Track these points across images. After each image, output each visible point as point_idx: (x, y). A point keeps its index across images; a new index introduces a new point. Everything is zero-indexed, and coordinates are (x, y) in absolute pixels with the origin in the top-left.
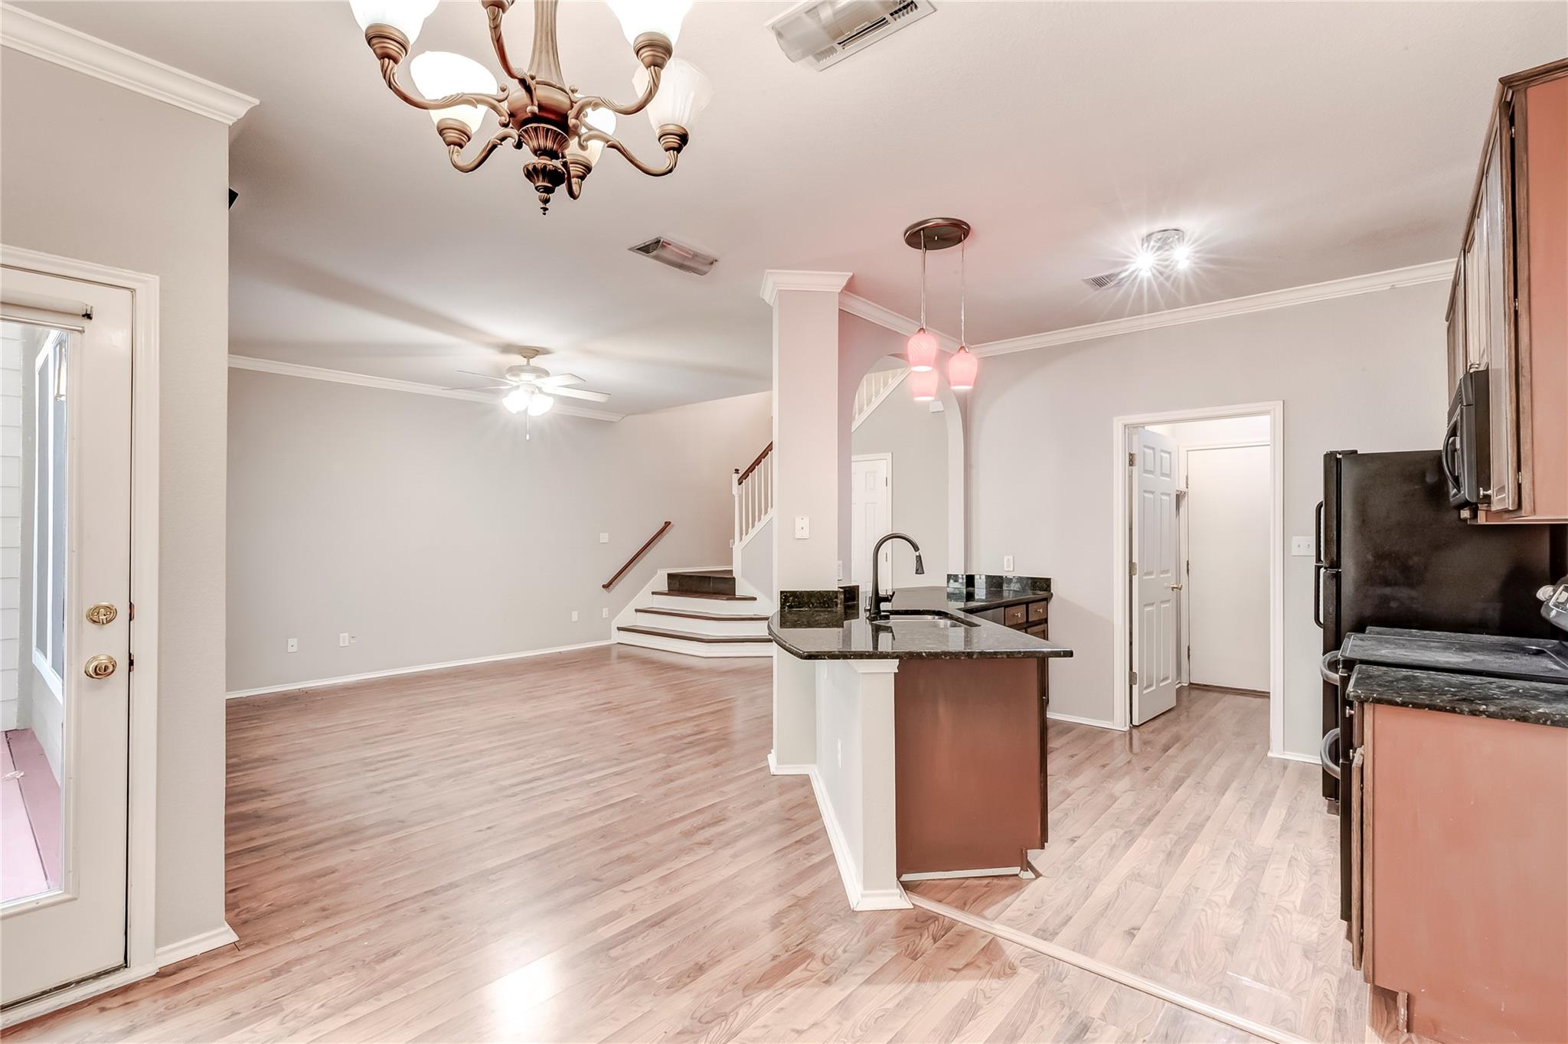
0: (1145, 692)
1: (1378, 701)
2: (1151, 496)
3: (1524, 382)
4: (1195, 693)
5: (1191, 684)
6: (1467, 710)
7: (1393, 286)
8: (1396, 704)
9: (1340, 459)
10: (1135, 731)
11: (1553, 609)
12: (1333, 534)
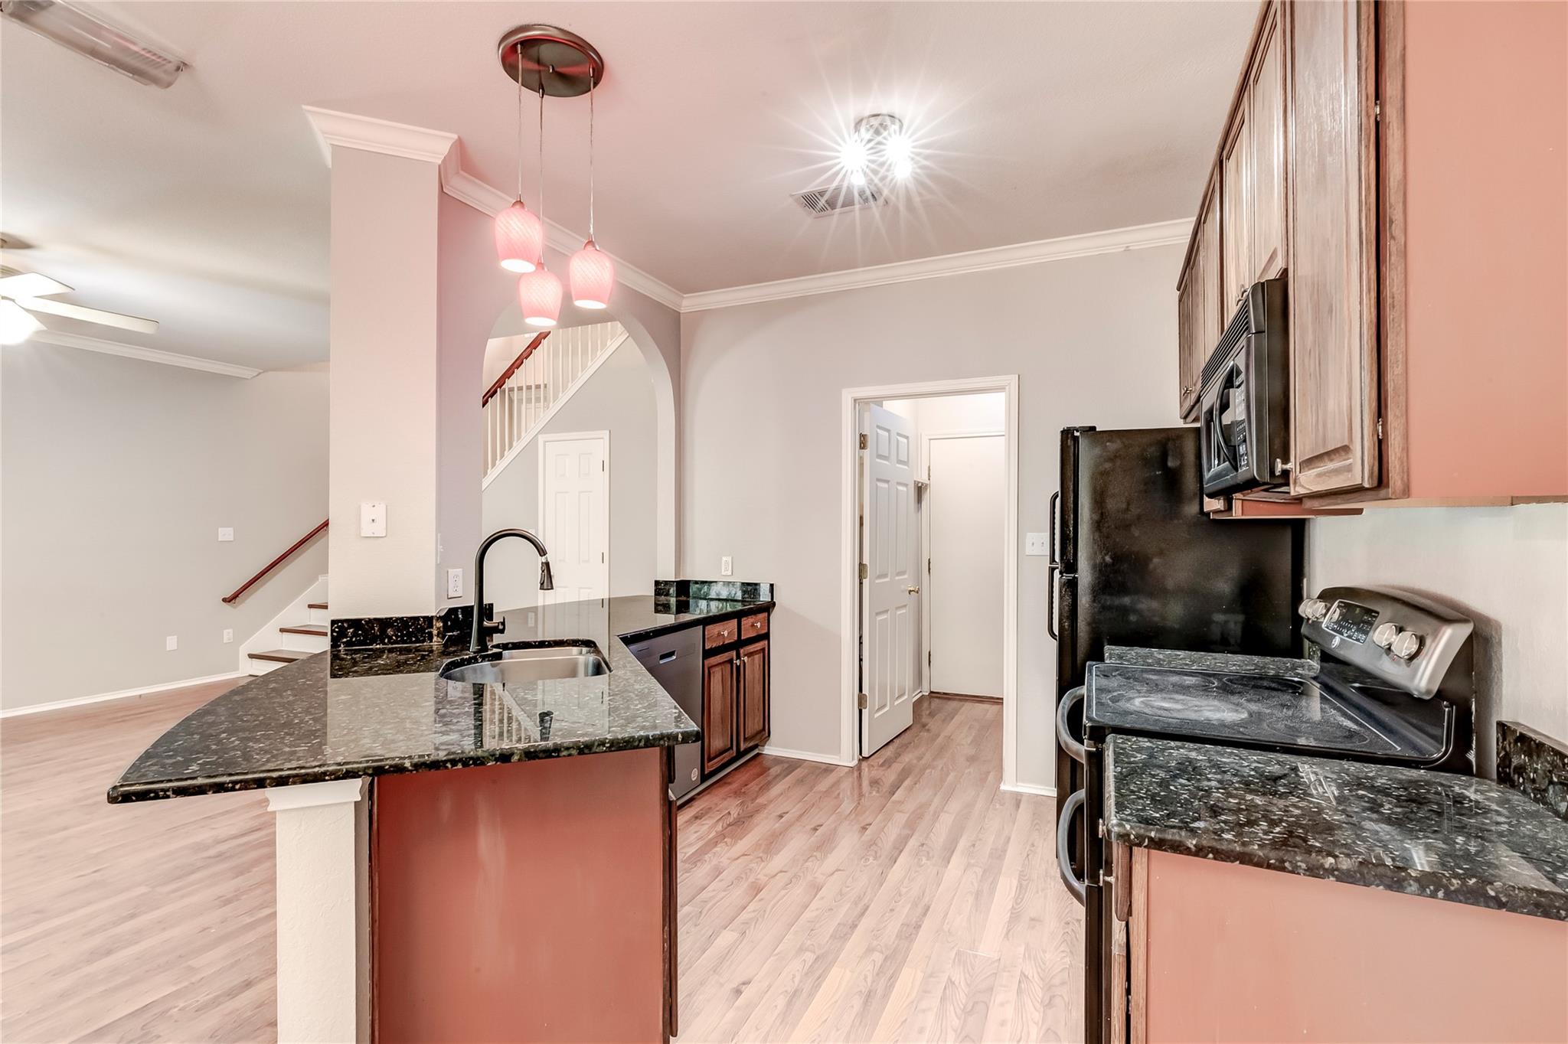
0: (876, 715)
1: (1159, 844)
2: (885, 485)
3: (1392, 247)
4: (936, 702)
5: (932, 692)
6: (1304, 866)
7: (1127, 247)
8: (1187, 851)
9: (1077, 437)
10: (864, 764)
11: (1335, 636)
12: (1070, 531)
